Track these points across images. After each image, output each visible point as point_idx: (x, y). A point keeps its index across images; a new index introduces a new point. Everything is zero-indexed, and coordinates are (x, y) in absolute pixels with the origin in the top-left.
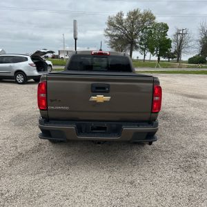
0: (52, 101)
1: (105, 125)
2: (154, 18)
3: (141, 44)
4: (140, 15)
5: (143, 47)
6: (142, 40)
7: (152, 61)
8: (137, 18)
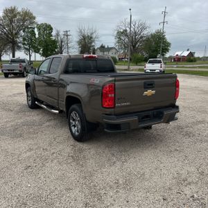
0: (118, 99)
1: (150, 113)
2: (34, 18)
3: (24, 44)
4: (19, 13)
5: (27, 47)
6: (24, 39)
7: (38, 61)
8: (15, 16)
